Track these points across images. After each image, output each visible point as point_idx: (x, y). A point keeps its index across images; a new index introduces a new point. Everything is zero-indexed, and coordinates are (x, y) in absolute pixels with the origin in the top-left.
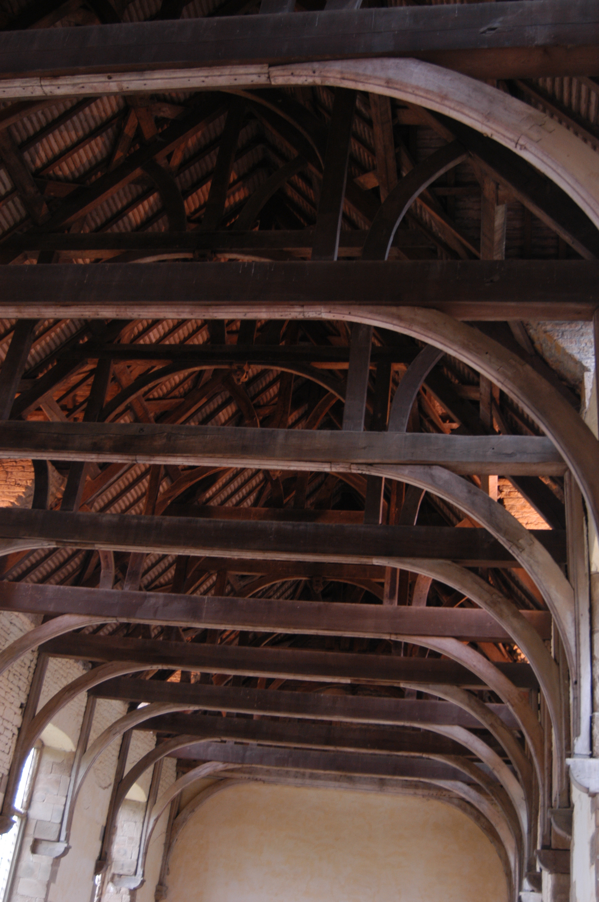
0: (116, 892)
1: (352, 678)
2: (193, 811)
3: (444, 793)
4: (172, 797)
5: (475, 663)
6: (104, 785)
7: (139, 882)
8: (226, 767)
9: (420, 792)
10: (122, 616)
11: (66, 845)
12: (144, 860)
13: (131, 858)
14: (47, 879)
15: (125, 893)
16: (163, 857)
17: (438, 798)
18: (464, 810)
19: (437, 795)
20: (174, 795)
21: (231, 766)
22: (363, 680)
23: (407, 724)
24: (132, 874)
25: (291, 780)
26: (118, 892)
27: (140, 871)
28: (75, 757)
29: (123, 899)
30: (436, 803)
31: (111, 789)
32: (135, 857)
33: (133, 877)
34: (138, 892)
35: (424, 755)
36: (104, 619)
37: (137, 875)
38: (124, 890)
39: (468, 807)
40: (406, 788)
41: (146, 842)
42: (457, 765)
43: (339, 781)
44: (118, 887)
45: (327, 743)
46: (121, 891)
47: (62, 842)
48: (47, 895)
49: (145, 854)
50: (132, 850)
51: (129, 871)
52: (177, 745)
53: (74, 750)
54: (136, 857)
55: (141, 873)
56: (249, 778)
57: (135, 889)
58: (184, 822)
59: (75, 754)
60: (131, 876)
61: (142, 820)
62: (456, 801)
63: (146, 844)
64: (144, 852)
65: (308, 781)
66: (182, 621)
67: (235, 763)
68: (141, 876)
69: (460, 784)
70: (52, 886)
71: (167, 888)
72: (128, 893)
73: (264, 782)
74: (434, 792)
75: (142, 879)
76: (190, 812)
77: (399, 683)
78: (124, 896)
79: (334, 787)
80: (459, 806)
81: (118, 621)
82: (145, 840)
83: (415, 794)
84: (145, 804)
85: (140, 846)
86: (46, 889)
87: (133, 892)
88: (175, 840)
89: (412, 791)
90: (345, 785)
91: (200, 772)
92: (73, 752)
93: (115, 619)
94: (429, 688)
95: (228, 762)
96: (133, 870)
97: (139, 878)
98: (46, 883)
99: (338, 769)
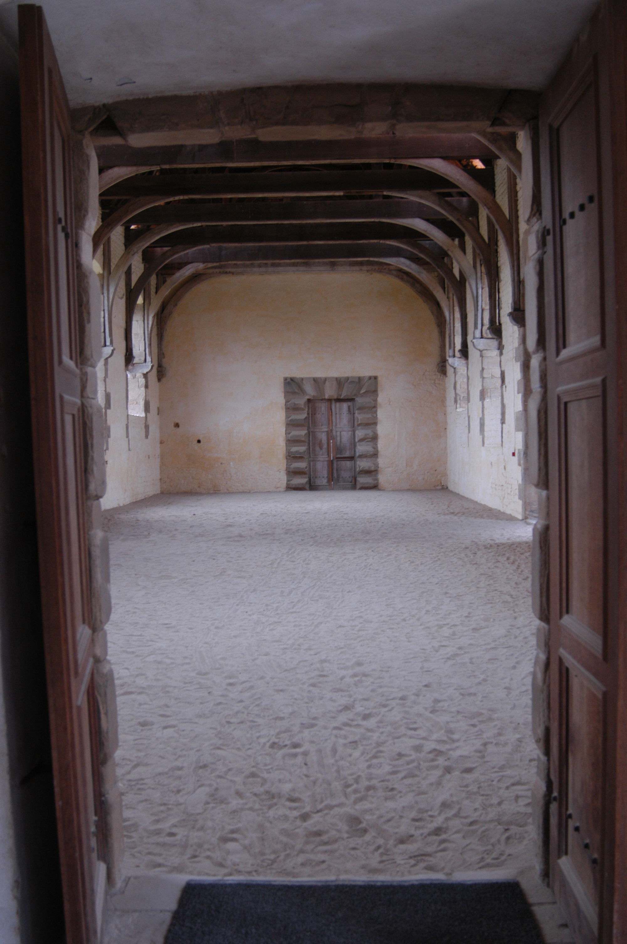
0: (132, 377)
1: (345, 191)
2: (176, 305)
3: (385, 267)
4: (164, 296)
5: (458, 177)
6: (121, 296)
7: (150, 367)
8: (205, 266)
9: (365, 268)
10: (165, 163)
11: (112, 348)
12: (150, 350)
13: (139, 350)
14: (104, 376)
15: (140, 377)
16: (158, 345)
17: (380, 271)
18: (402, 279)
19: (379, 269)
20: (166, 294)
21: (210, 265)
22: (354, 192)
23: (377, 220)
24: (142, 362)
25: (256, 269)
26: (134, 377)
27: (149, 359)
28: (103, 278)
29: (139, 383)
30: (378, 276)
31: (125, 297)
32: (142, 349)
33: (144, 364)
34: (149, 375)
35: (381, 242)
36: (149, 168)
37: (147, 363)
38: (139, 375)
39: (405, 277)
40: (353, 266)
41: (149, 335)
42: (409, 246)
43: (297, 266)
44: (134, 374)
45: (301, 239)
46: (137, 376)
47: (108, 346)
48: (106, 387)
49: (150, 345)
50: (139, 344)
51: (140, 360)
52: (174, 255)
53: (101, 272)
54: (144, 349)
55: (150, 360)
56: (220, 272)
57: (147, 373)
58: (170, 315)
59: (103, 275)
60: (142, 363)
61: (142, 318)
62: (395, 273)
63: (149, 337)
64: (149, 343)
65: (270, 269)
66: (217, 163)
67: (213, 262)
68: (150, 362)
69: (402, 260)
70: (107, 380)
71: (165, 368)
72: (142, 376)
73: (233, 273)
74: (376, 267)
75: (152, 364)
76: (174, 306)
77: (383, 192)
78: (140, 380)
79: (293, 271)
80: (397, 276)
81: (160, 167)
82: (148, 334)
83: (361, 270)
84: (142, 305)
85: (145, 339)
86: (104, 383)
87: (145, 376)
88: (165, 330)
89: (357, 268)
90: (302, 268)
91: (184, 273)
92: (101, 274)
93: (159, 166)
94: (407, 194)
95: (207, 262)
96: (143, 359)
97: (149, 364)
98: (103, 379)
99: (301, 257)
